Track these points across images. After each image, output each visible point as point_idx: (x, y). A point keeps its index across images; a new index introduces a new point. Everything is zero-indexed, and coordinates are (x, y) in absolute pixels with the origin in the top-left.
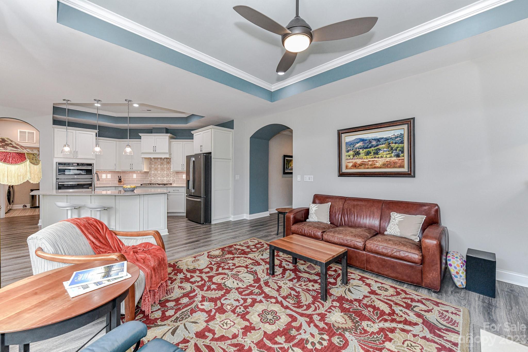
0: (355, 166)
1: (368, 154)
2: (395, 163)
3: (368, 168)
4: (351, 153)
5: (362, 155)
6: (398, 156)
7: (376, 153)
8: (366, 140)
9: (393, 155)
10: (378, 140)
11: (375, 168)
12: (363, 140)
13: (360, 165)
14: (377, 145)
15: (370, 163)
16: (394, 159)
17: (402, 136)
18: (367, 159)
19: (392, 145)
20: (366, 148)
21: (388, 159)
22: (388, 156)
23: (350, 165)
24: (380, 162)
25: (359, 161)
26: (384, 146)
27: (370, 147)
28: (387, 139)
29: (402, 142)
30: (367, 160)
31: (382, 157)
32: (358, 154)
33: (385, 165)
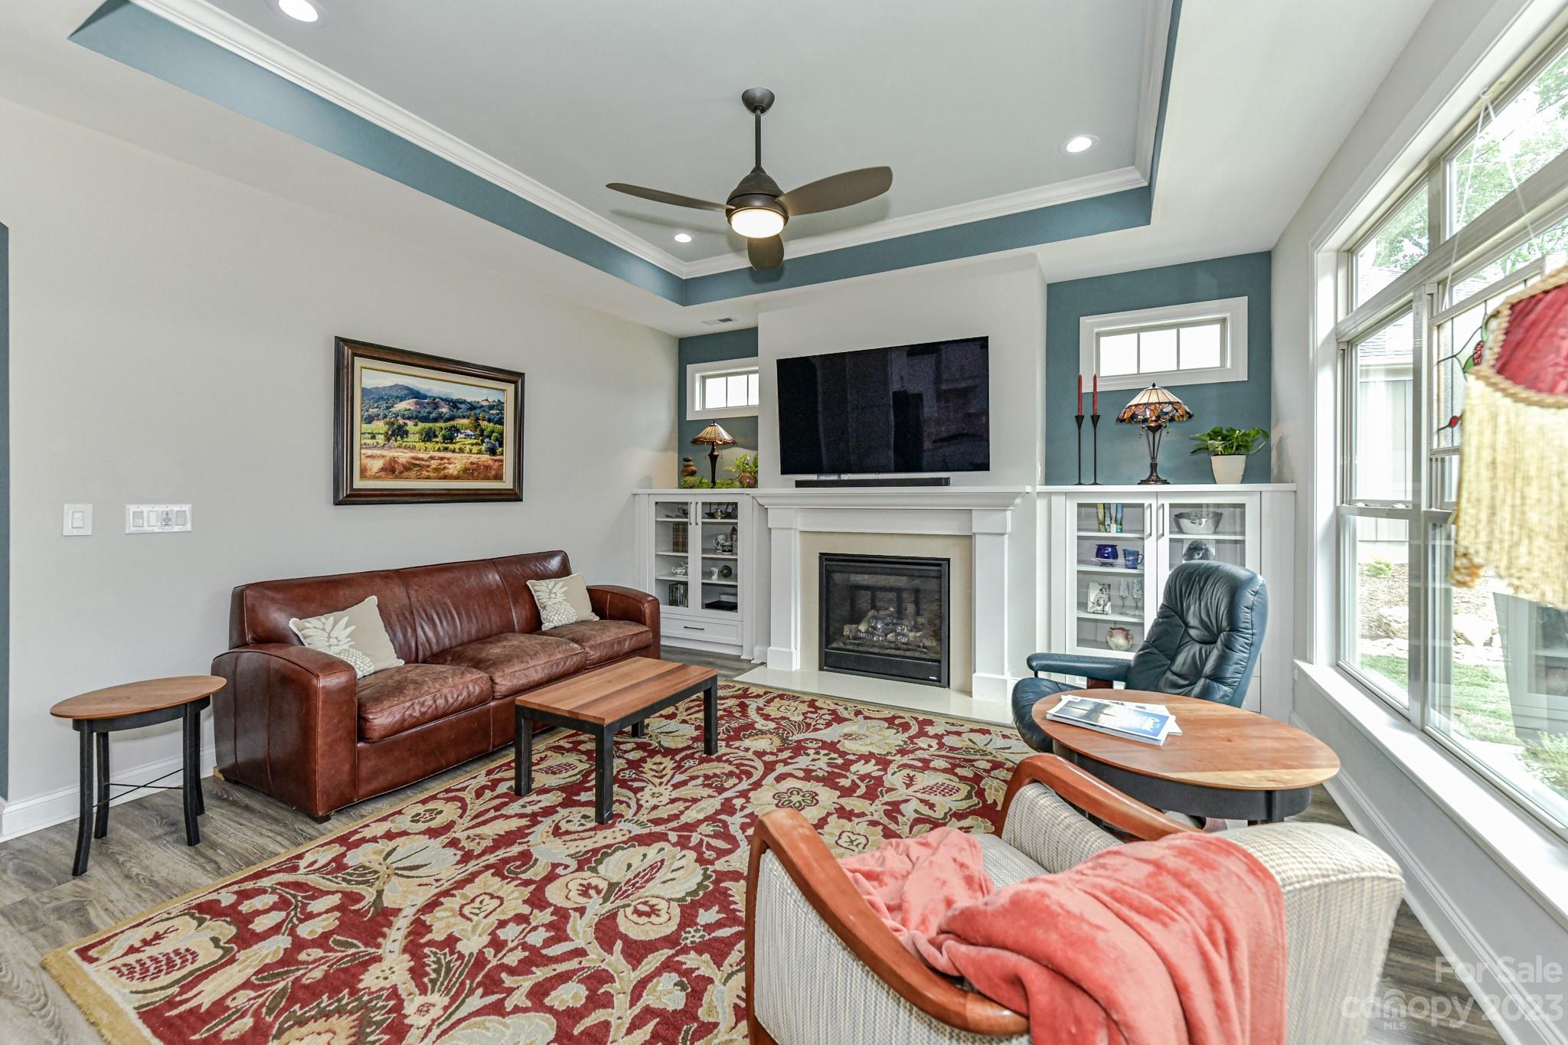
0: (391, 469)
1: (429, 436)
2: (487, 468)
3: (428, 478)
4: (380, 426)
5: (413, 439)
6: (492, 451)
7: (449, 438)
8: (425, 397)
9: (483, 447)
10: (455, 404)
11: (445, 477)
12: (417, 395)
13: (408, 467)
14: (452, 418)
15: (434, 464)
16: (486, 458)
17: (499, 405)
18: (427, 452)
19: (484, 424)
20: (425, 419)
21: (474, 458)
22: (475, 449)
23: (376, 465)
24: (457, 462)
25: (403, 456)
26: (466, 421)
27: (435, 420)
28: (472, 407)
29: (500, 422)
30: (425, 456)
31: (461, 451)
32: (400, 432)
33: (469, 472)
